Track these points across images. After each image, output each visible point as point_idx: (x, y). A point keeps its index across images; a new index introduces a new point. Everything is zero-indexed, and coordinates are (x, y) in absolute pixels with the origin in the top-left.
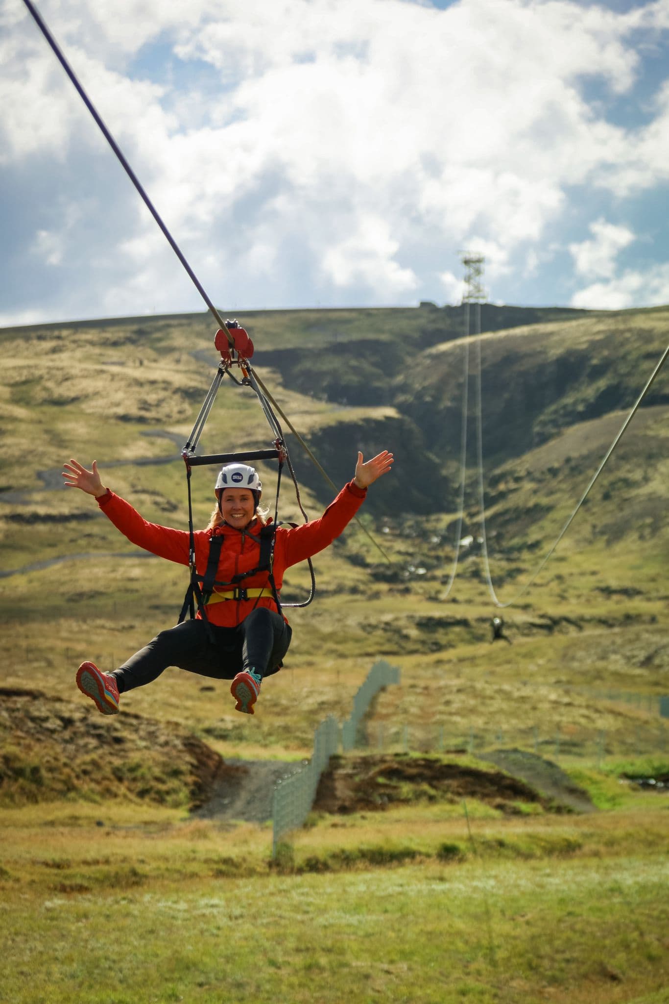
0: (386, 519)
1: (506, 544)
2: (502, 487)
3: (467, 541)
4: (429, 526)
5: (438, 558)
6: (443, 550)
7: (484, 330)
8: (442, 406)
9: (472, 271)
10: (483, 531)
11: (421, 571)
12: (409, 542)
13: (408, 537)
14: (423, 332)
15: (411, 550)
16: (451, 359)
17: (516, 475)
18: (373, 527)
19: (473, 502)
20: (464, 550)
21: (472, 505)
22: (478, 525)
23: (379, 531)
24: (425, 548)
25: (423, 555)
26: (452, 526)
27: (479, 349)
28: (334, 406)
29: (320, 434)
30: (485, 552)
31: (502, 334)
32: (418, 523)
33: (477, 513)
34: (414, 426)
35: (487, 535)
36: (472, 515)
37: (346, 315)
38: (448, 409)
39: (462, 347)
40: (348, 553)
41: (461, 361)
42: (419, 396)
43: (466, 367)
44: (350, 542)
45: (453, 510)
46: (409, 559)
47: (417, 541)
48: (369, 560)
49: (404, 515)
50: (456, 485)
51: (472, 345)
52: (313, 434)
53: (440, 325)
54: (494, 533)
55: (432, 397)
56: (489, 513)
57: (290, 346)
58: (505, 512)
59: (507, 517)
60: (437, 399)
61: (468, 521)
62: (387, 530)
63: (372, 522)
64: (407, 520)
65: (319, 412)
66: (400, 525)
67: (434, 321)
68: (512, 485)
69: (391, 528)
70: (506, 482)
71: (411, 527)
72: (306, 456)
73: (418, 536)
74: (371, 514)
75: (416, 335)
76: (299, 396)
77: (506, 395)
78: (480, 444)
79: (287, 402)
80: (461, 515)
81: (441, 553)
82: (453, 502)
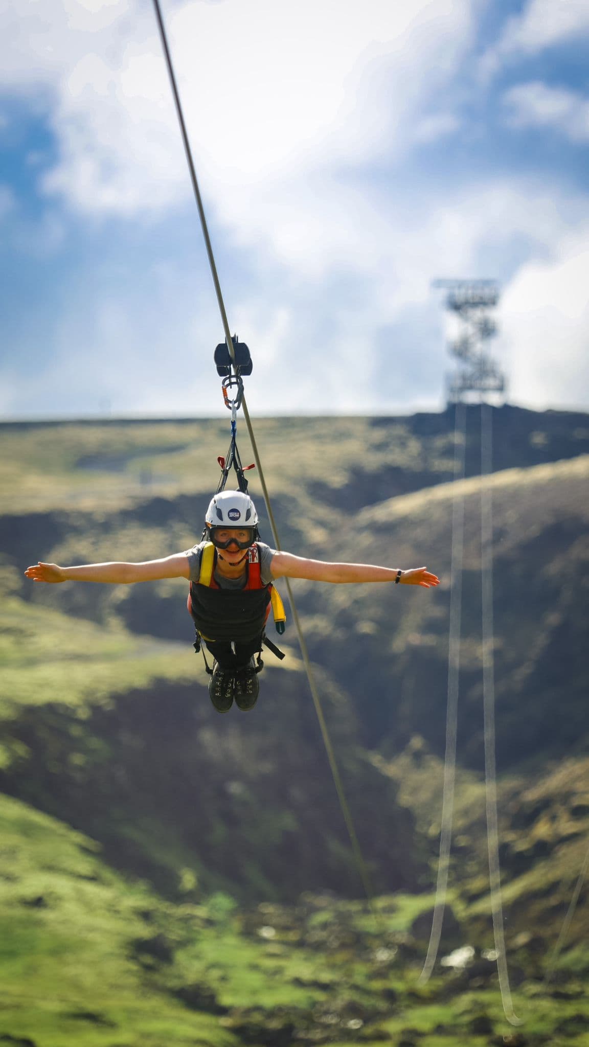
0: (269, 909)
1: (551, 962)
2: (542, 830)
3: (459, 958)
4: (369, 924)
5: (390, 995)
6: (401, 978)
7: (499, 466)
8: (398, 644)
9: (470, 329)
10: (498, 935)
11: (354, 1024)
12: (321, 959)
13: (318, 947)
14: (356, 472)
15: (326, 977)
16: (420, 533)
17: (576, 802)
18: (236, 925)
19: (472, 867)
20: (451, 976)
21: (473, 876)
22: (487, 921)
23: (249, 934)
24: (360, 971)
25: (356, 987)
26: (422, 923)
27: (486, 509)
28: (146, 643)
29: (109, 708)
30: (503, 979)
31: (543, 473)
32: (343, 919)
33: (485, 892)
34: (331, 688)
35: (506, 946)
36: (472, 898)
37: (171, 434)
38: (414, 653)
39: (448, 505)
40: (173, 983)
41: (445, 536)
42: (345, 620)
43: (457, 551)
44: (180, 956)
45: (429, 888)
46: (320, 996)
47: (340, 957)
48: (226, 1000)
49: (310, 899)
50: (433, 831)
51: (473, 500)
52: (95, 708)
53: (397, 457)
54: (522, 939)
55: (378, 622)
56: (512, 891)
57: (39, 505)
58: (552, 888)
59: (553, 901)
60: (388, 627)
61: (461, 911)
62: (267, 933)
63: (233, 913)
64: (315, 910)
65: (108, 657)
66: (300, 921)
67: (380, 447)
68: (567, 826)
69: (282, 928)
70: (553, 819)
71: (325, 926)
72: (77, 759)
73: (343, 946)
74: (230, 893)
75: (338, 480)
76: (58, 619)
77: (553, 619)
78: (489, 734)
79: (32, 635)
80: (442, 897)
81: (399, 986)
82: (427, 869)
